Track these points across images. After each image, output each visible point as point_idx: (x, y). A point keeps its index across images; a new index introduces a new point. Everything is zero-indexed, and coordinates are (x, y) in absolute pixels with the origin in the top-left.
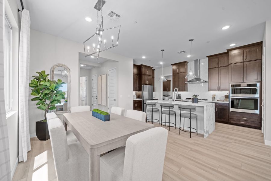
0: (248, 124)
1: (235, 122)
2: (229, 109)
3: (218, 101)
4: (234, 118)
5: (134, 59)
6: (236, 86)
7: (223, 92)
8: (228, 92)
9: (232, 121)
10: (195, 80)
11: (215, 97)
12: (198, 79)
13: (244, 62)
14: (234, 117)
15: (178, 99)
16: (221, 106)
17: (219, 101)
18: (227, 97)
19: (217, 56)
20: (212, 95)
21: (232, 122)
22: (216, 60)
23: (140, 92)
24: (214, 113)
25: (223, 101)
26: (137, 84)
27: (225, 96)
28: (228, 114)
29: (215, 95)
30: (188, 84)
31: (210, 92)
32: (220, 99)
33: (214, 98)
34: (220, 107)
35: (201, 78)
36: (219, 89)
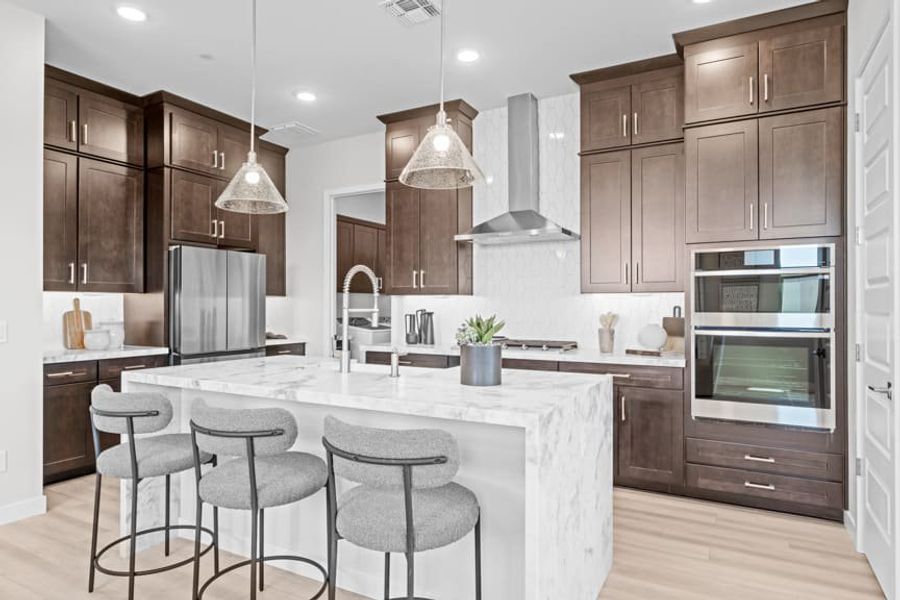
0: (782, 496)
1: (718, 486)
2: (686, 407)
3: (628, 352)
4: (714, 457)
5: (46, 21)
6: (721, 260)
7: (655, 298)
8: (678, 299)
9: (705, 476)
10: (511, 220)
11: (616, 329)
12: (528, 219)
13: (756, 117)
14: (712, 455)
15: (419, 340)
16: (648, 385)
17: (634, 352)
18: (674, 327)
19: (626, 80)
20: (603, 319)
21: (703, 483)
22: (621, 99)
23: (153, 303)
24: (605, 447)
25: (658, 354)
26: (125, 235)
27: (665, 320)
28: (681, 438)
29: (615, 317)
30: (475, 246)
31: (587, 296)
32: (640, 340)
33: (612, 333)
34: (641, 395)
35: (543, 213)
36: (634, 284)
